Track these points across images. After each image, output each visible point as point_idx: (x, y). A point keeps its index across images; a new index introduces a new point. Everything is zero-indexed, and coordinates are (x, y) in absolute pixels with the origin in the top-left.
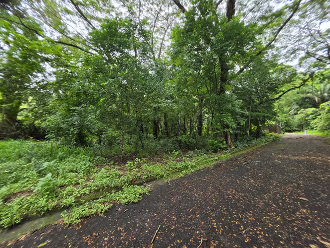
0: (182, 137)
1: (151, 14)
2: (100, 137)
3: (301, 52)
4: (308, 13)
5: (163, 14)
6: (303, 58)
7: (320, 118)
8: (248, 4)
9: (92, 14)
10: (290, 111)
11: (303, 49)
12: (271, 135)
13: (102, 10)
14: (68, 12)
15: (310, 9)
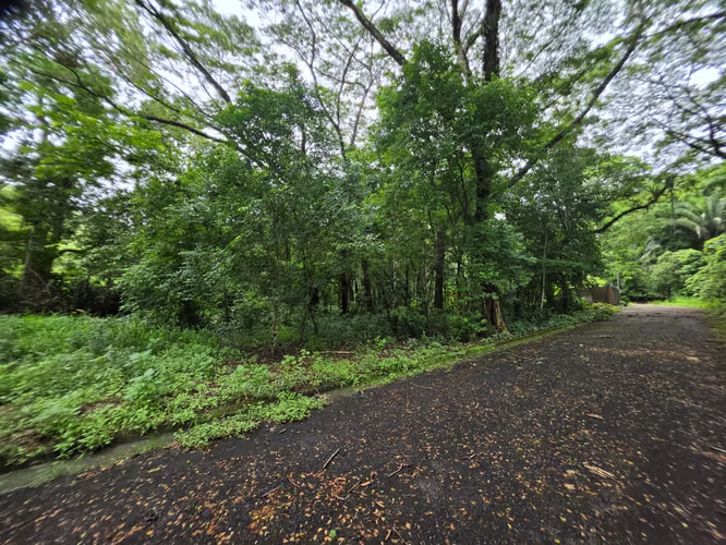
0: (399, 311)
1: (337, 56)
2: (228, 311)
3: (656, 130)
4: (665, 52)
5: (360, 55)
6: (661, 144)
7: (707, 272)
8: (538, 34)
9: (216, 56)
10: (642, 254)
11: (661, 125)
12: (596, 308)
13: (236, 51)
14: (166, 53)
15: (670, 44)
